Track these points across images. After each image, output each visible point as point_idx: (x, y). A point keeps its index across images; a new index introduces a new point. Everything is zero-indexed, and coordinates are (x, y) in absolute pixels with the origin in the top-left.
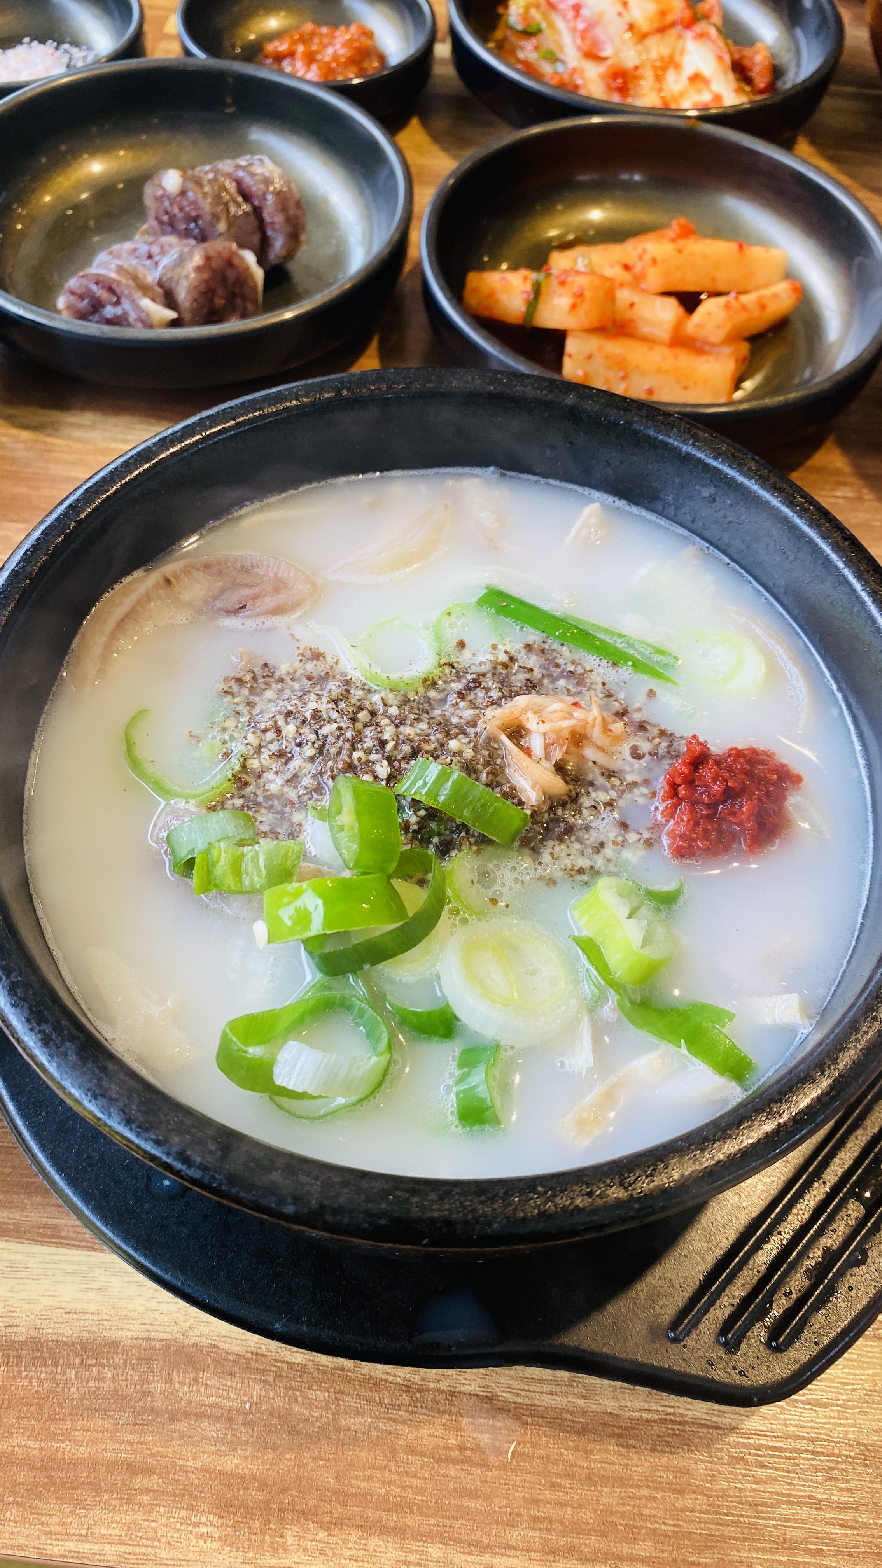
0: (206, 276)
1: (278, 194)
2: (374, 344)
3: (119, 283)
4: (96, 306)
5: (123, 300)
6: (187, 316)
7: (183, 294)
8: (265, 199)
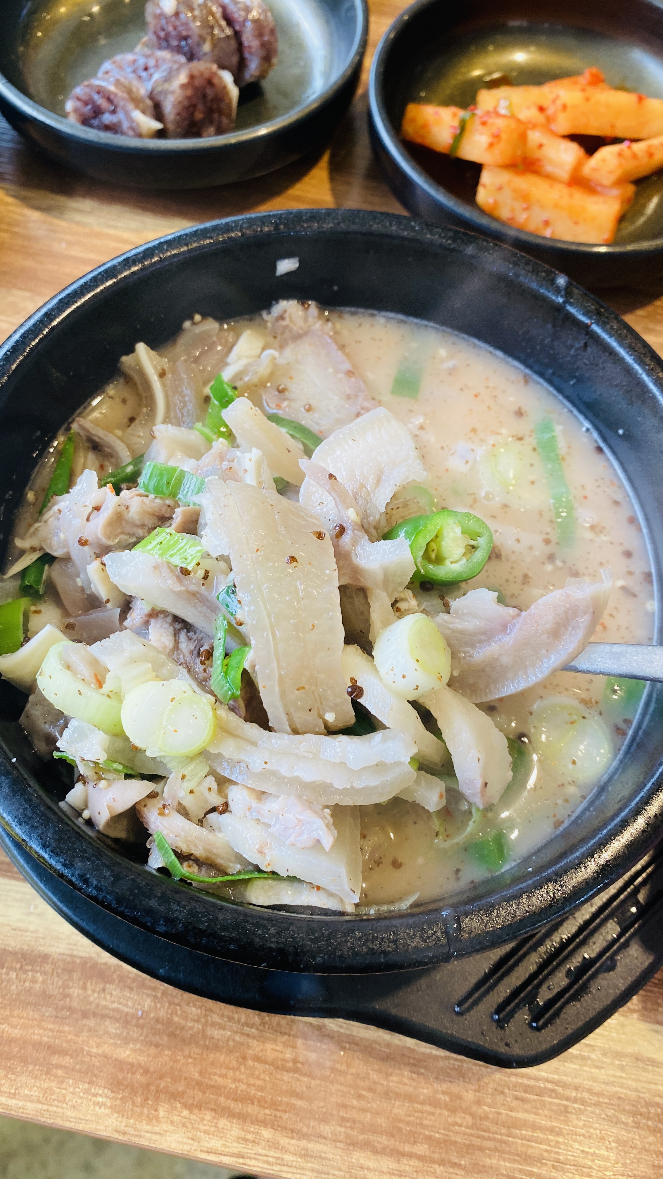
0: (189, 92)
1: (256, 21)
2: (326, 158)
3: (116, 95)
4: (97, 112)
5: (118, 109)
6: (171, 127)
7: (169, 107)
8: (245, 25)
